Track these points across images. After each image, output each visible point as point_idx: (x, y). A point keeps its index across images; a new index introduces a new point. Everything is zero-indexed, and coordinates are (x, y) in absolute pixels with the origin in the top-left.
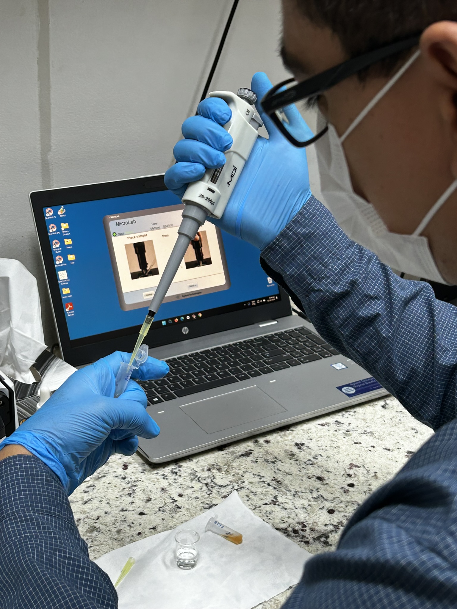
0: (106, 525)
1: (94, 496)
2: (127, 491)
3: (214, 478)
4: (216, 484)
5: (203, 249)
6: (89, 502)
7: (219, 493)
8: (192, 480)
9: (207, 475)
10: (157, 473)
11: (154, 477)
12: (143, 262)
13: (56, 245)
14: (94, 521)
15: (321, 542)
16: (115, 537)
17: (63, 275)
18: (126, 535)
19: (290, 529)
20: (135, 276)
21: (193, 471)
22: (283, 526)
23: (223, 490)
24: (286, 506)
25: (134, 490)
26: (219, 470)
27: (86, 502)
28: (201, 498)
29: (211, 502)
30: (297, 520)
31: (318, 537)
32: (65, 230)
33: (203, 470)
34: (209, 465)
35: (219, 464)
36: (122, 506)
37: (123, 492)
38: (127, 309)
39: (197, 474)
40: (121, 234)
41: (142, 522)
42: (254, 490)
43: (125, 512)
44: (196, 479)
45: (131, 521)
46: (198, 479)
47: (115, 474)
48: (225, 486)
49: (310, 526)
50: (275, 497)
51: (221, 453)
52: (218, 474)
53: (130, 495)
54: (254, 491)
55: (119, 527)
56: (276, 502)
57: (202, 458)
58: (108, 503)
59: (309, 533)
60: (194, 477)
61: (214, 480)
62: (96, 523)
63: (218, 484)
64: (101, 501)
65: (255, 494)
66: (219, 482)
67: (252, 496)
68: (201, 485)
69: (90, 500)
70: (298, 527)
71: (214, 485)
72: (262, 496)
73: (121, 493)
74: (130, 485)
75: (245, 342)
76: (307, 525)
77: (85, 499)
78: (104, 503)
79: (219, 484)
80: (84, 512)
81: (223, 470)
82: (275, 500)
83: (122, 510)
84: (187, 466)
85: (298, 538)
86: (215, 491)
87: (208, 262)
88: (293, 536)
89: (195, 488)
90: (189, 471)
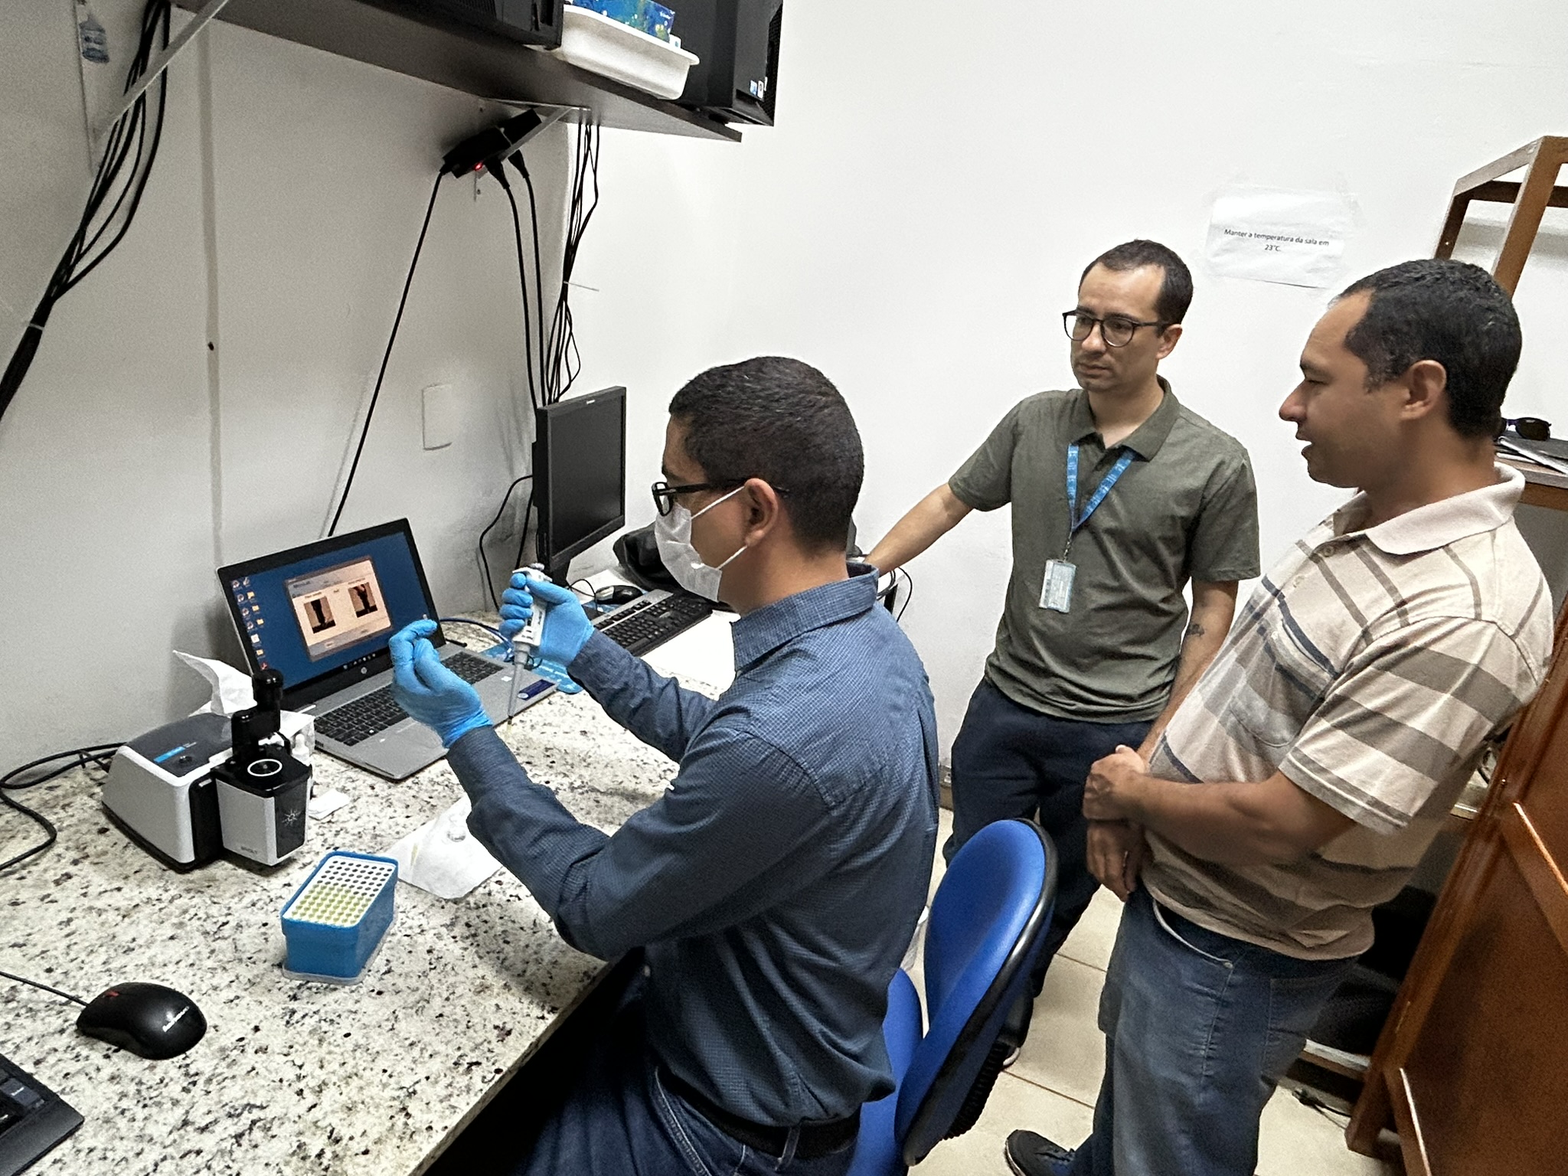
5: (369, 599)
10: (402, 786)
11: (401, 790)
12: (321, 618)
13: (245, 613)
17: (255, 639)
20: (316, 630)
32: (252, 598)
34: (432, 777)
35: (438, 776)
36: (389, 815)
38: (314, 660)
40: (299, 595)
60: (432, 782)
74: (384, 799)
84: (423, 777)
87: (374, 609)
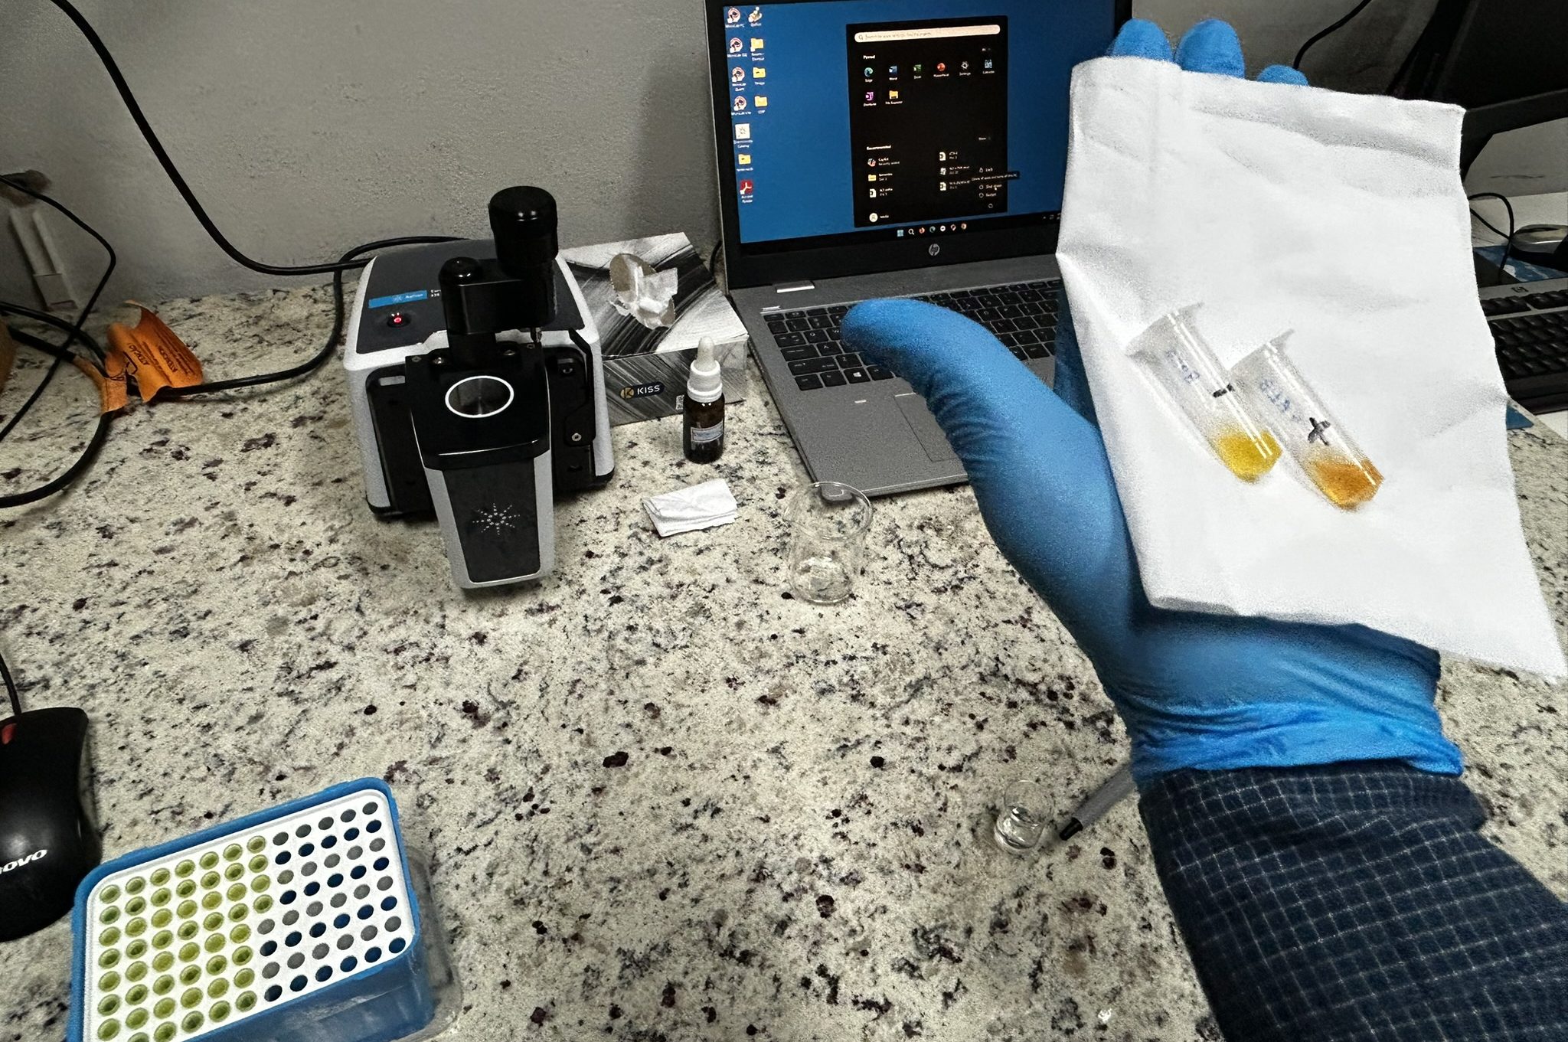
0: (722, 606)
1: (718, 541)
2: (773, 544)
3: (926, 547)
4: (927, 561)
6: (706, 552)
7: (928, 581)
8: (888, 542)
9: (915, 539)
10: (831, 518)
11: (824, 525)
13: (737, 77)
14: (705, 594)
15: (1097, 729)
16: (731, 636)
17: (742, 131)
18: (752, 635)
19: (1043, 687)
21: (893, 526)
22: (1032, 677)
23: (937, 575)
24: (1045, 634)
25: (785, 544)
26: (939, 531)
27: (700, 552)
28: (896, 584)
29: (912, 596)
30: (1059, 670)
31: (1091, 717)
32: (757, 51)
33: (910, 526)
34: (923, 517)
35: (941, 518)
36: (758, 571)
37: (766, 544)
39: (900, 533)
41: (784, 612)
42: (992, 586)
43: (761, 587)
44: (895, 542)
45: (765, 608)
46: (899, 542)
47: (762, 503)
48: (943, 568)
49: (1083, 687)
50: (1028, 611)
51: (948, 496)
52: (936, 539)
53: (775, 551)
54: (992, 589)
55: (742, 615)
56: (1027, 621)
57: (912, 501)
58: (737, 561)
59: (1077, 704)
60: (892, 537)
61: (926, 552)
62: (706, 597)
63: (930, 560)
64: (725, 554)
65: (992, 596)
66: (933, 556)
67: (986, 599)
68: (900, 556)
69: (708, 548)
70: (1060, 687)
71: (923, 561)
72: (1004, 604)
73: (762, 546)
74: (780, 531)
75: (1031, 285)
76: (1076, 685)
77: (701, 545)
78: (729, 559)
79: (932, 560)
80: (692, 571)
81: (944, 533)
82: (1026, 616)
83: (756, 581)
84: (885, 513)
85: (1054, 711)
86: (923, 573)
88: (1046, 705)
89: (890, 561)
90: (886, 523)
